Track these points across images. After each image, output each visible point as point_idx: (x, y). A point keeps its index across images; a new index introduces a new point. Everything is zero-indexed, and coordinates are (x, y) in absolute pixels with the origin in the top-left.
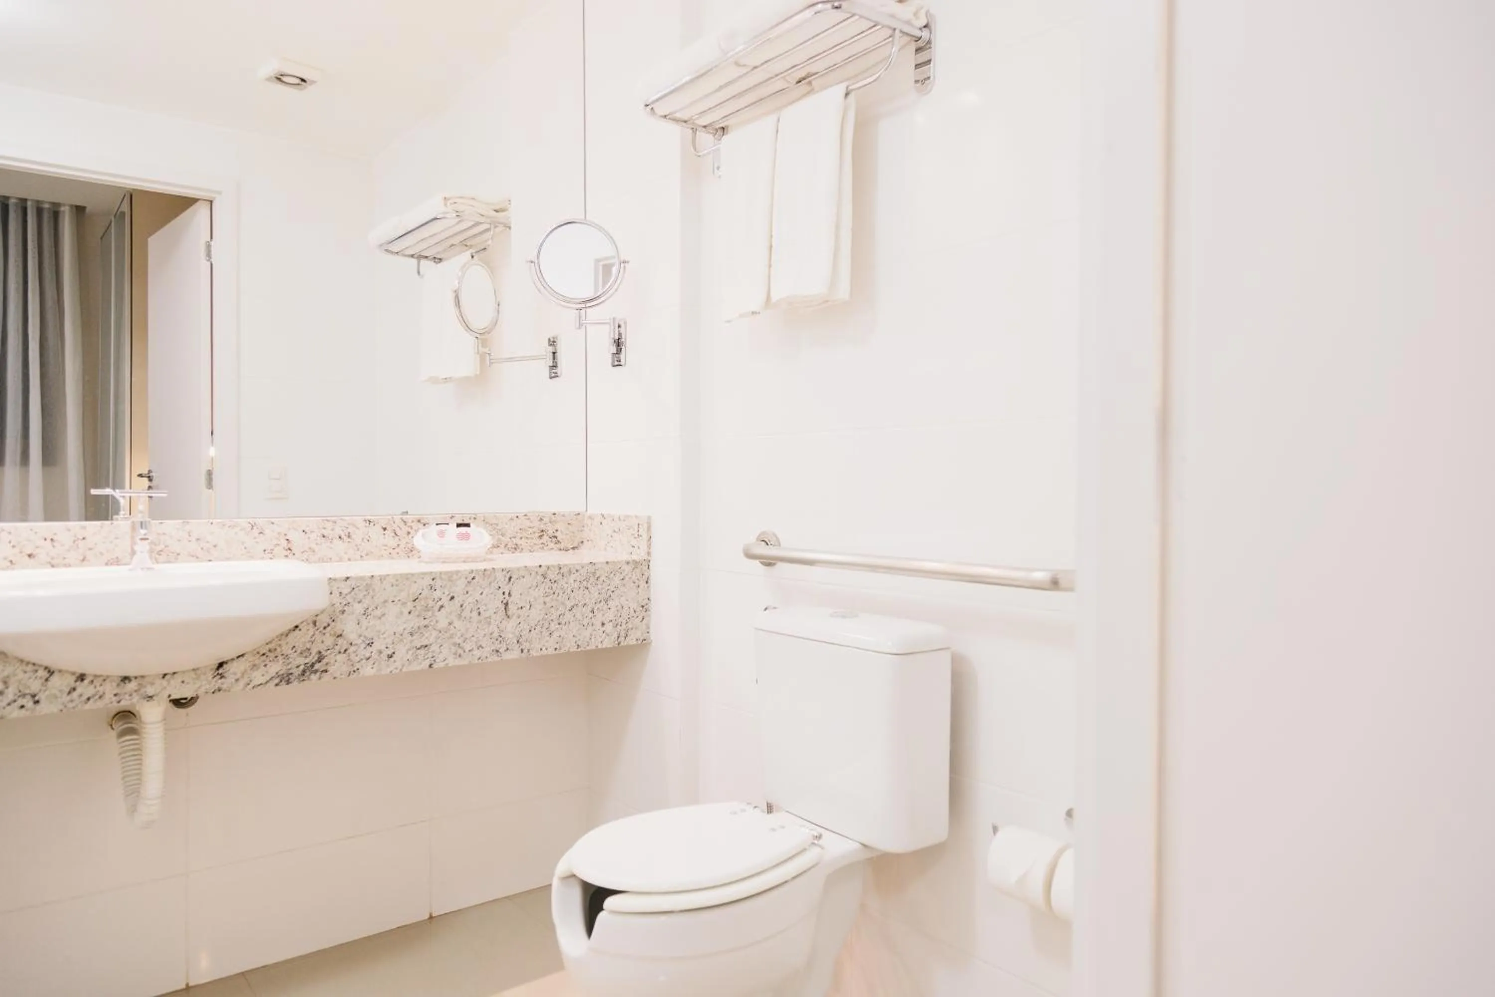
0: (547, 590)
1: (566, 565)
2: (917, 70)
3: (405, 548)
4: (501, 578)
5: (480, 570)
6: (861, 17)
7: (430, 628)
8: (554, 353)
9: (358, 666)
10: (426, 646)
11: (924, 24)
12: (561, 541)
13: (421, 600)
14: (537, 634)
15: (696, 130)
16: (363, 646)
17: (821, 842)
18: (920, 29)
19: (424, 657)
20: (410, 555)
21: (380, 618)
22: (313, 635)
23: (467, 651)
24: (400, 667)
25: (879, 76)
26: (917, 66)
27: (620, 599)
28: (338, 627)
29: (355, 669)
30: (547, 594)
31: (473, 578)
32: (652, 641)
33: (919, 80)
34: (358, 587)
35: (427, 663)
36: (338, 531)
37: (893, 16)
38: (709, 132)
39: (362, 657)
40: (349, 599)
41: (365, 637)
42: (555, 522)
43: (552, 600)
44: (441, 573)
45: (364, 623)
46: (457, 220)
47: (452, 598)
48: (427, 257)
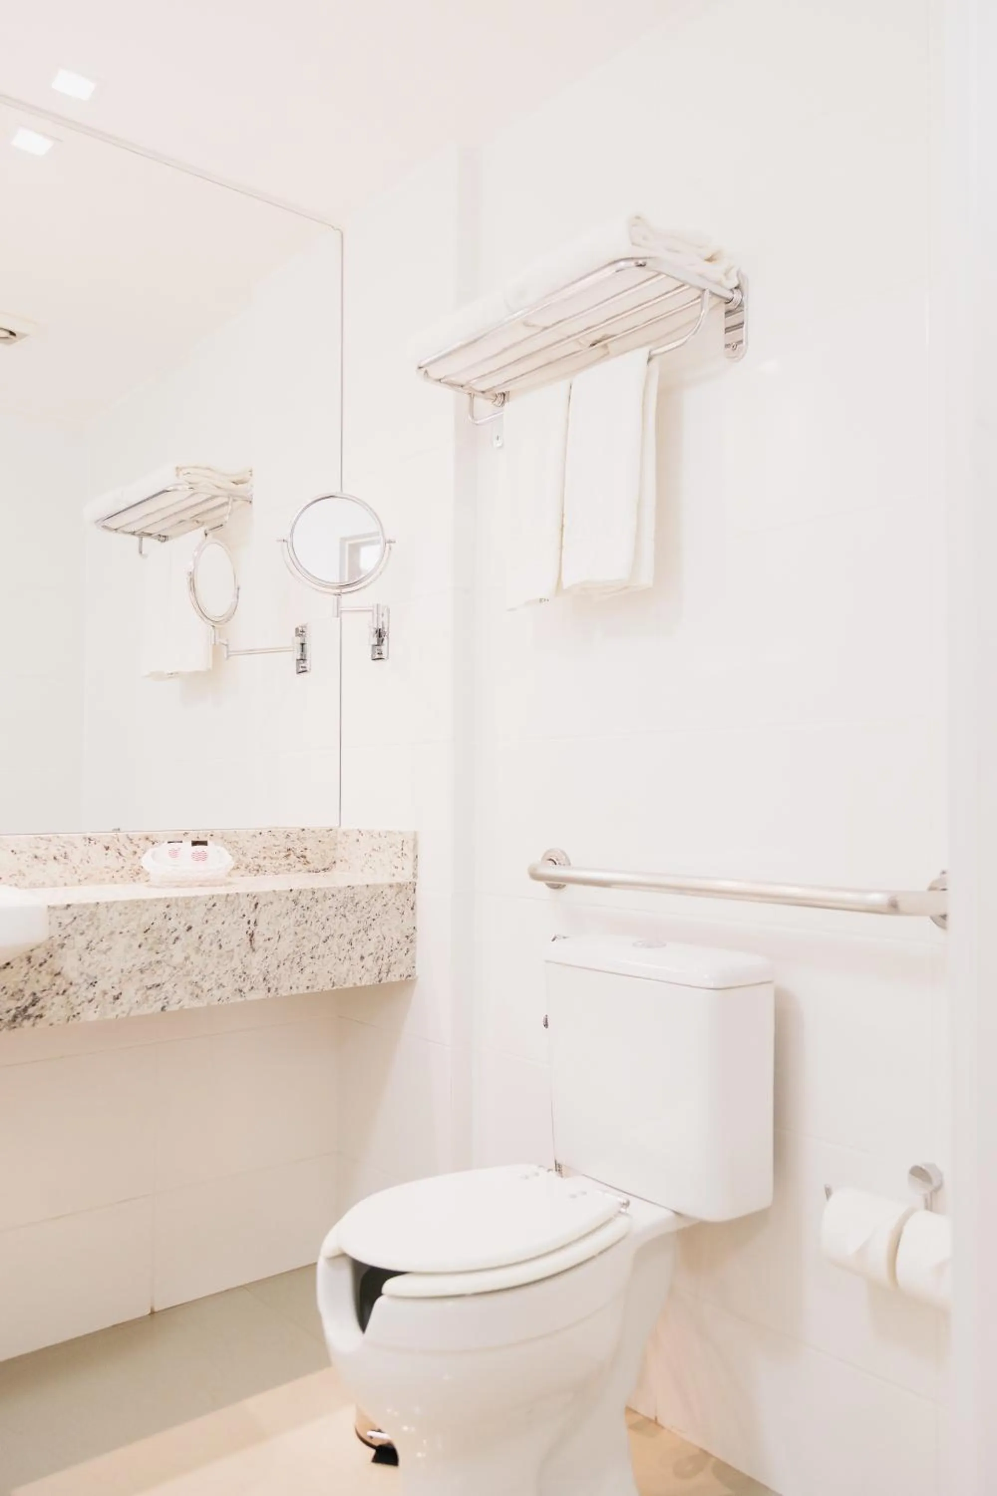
0: (298, 917)
1: (319, 889)
2: (727, 334)
3: (130, 870)
4: (246, 905)
5: (222, 896)
6: (668, 276)
7: (163, 964)
8: (303, 644)
9: (79, 1009)
10: (158, 985)
11: (736, 285)
12: (310, 861)
13: (154, 930)
14: (286, 970)
15: (474, 395)
16: (86, 986)
17: (628, 1210)
18: (731, 290)
19: (155, 998)
20: (136, 878)
21: (105, 953)
22: (27, 974)
23: (206, 990)
24: (127, 1010)
25: (686, 342)
26: (727, 330)
27: (381, 928)
28: (56, 964)
29: (75, 1013)
30: (298, 923)
31: (214, 905)
32: (417, 977)
33: (729, 345)
34: (81, 916)
35: (160, 1005)
36: (54, 851)
37: (701, 276)
38: (487, 399)
39: (84, 999)
40: (69, 930)
41: (88, 975)
42: (304, 838)
43: (304, 929)
44: (177, 899)
45: (87, 957)
46: (192, 492)
47: (190, 928)
48: (150, 535)
